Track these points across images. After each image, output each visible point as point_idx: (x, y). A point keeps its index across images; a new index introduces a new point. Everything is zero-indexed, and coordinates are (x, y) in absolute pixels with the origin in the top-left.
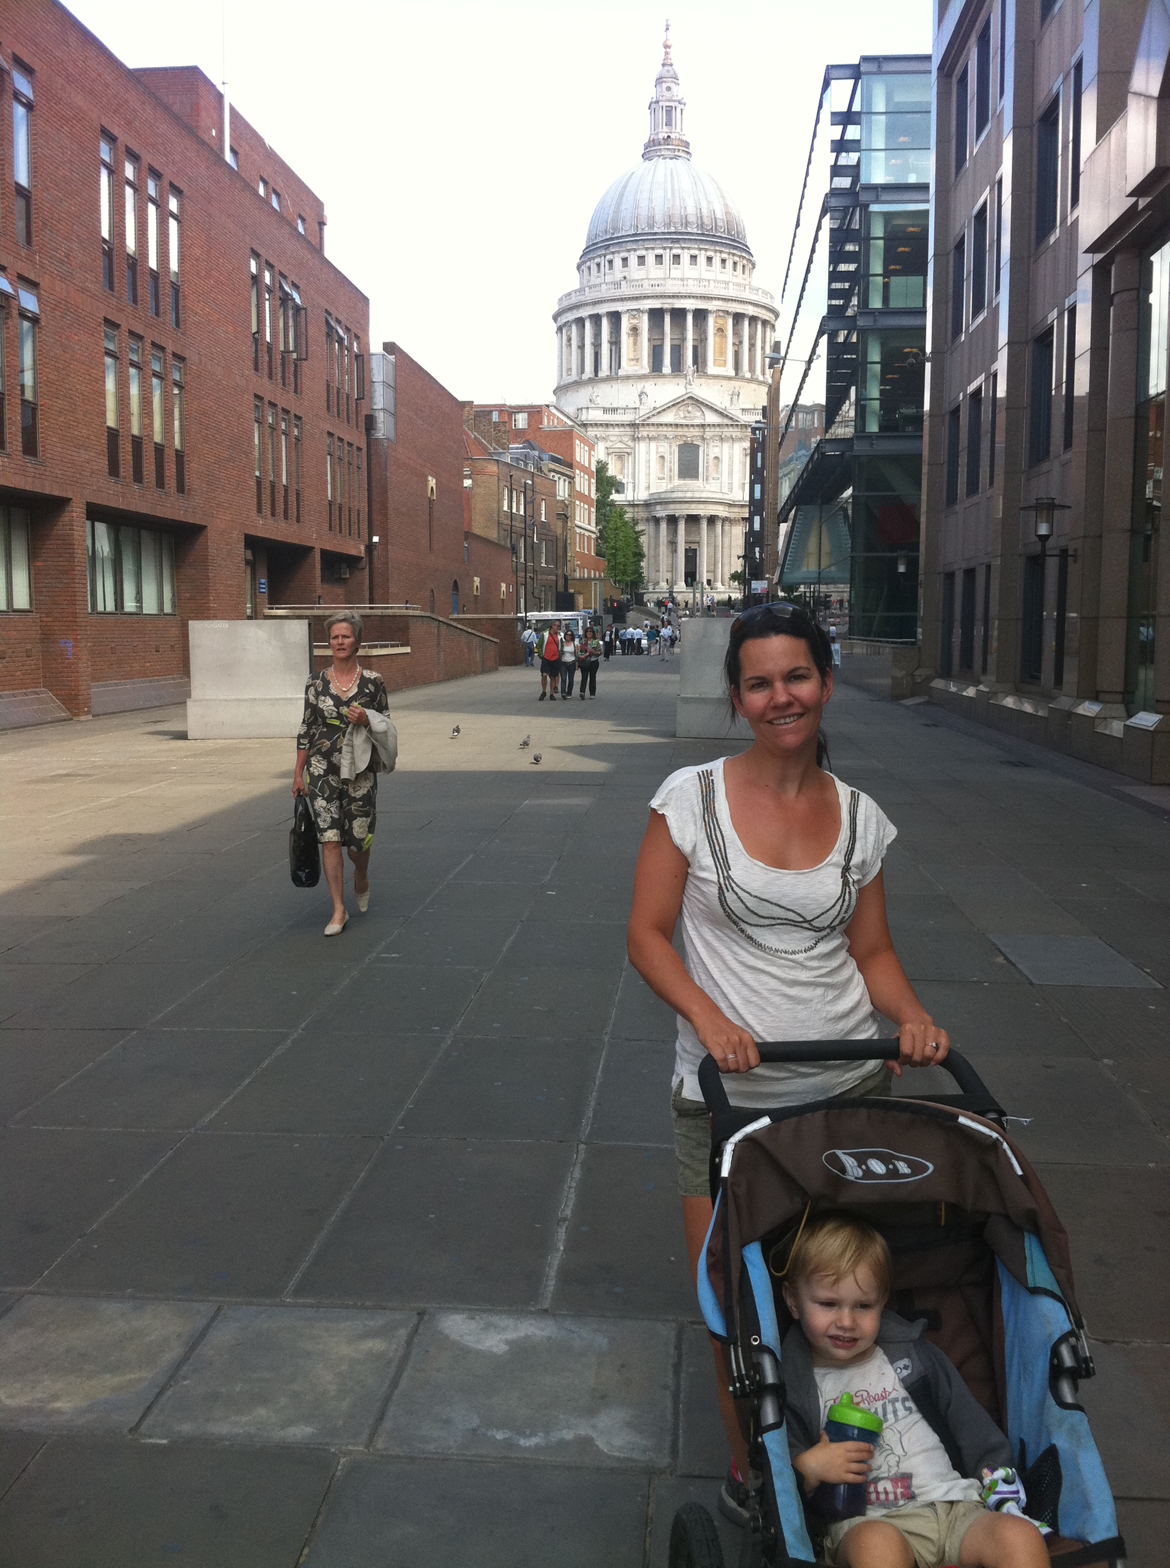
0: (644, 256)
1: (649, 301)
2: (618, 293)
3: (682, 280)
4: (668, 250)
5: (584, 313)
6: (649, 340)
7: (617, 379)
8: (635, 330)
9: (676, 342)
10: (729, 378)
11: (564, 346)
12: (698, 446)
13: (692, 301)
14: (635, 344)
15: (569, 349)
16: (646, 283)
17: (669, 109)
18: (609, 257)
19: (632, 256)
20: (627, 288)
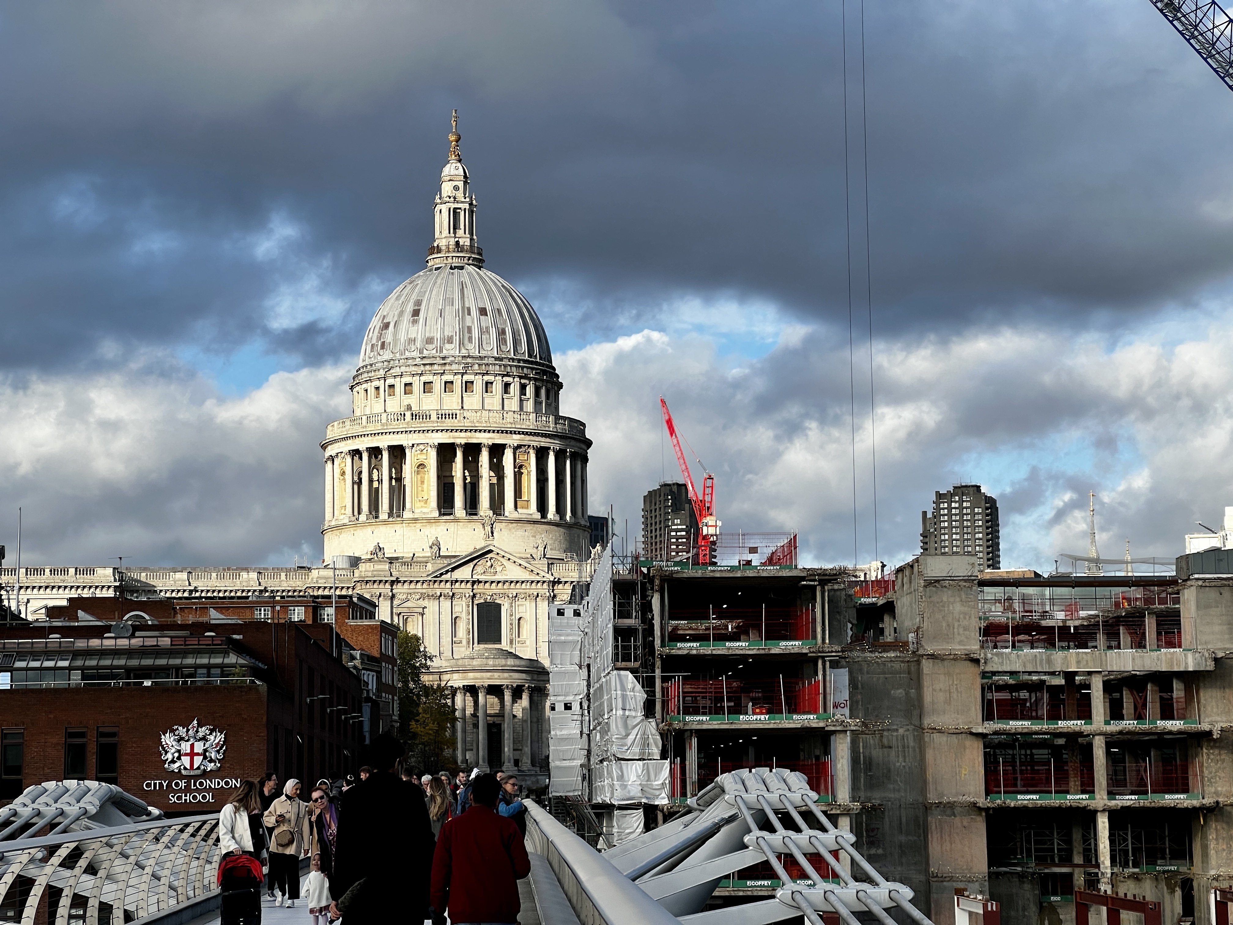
0: (431, 383)
1: (438, 435)
2: (401, 426)
3: (476, 411)
4: (459, 377)
5: (362, 444)
6: (439, 477)
7: (400, 521)
8: (421, 466)
9: (469, 480)
10: (535, 522)
11: (336, 479)
12: (499, 606)
13: (487, 435)
14: (421, 482)
16: (434, 417)
17: (458, 211)
18: (389, 381)
19: (417, 382)
20: (412, 419)
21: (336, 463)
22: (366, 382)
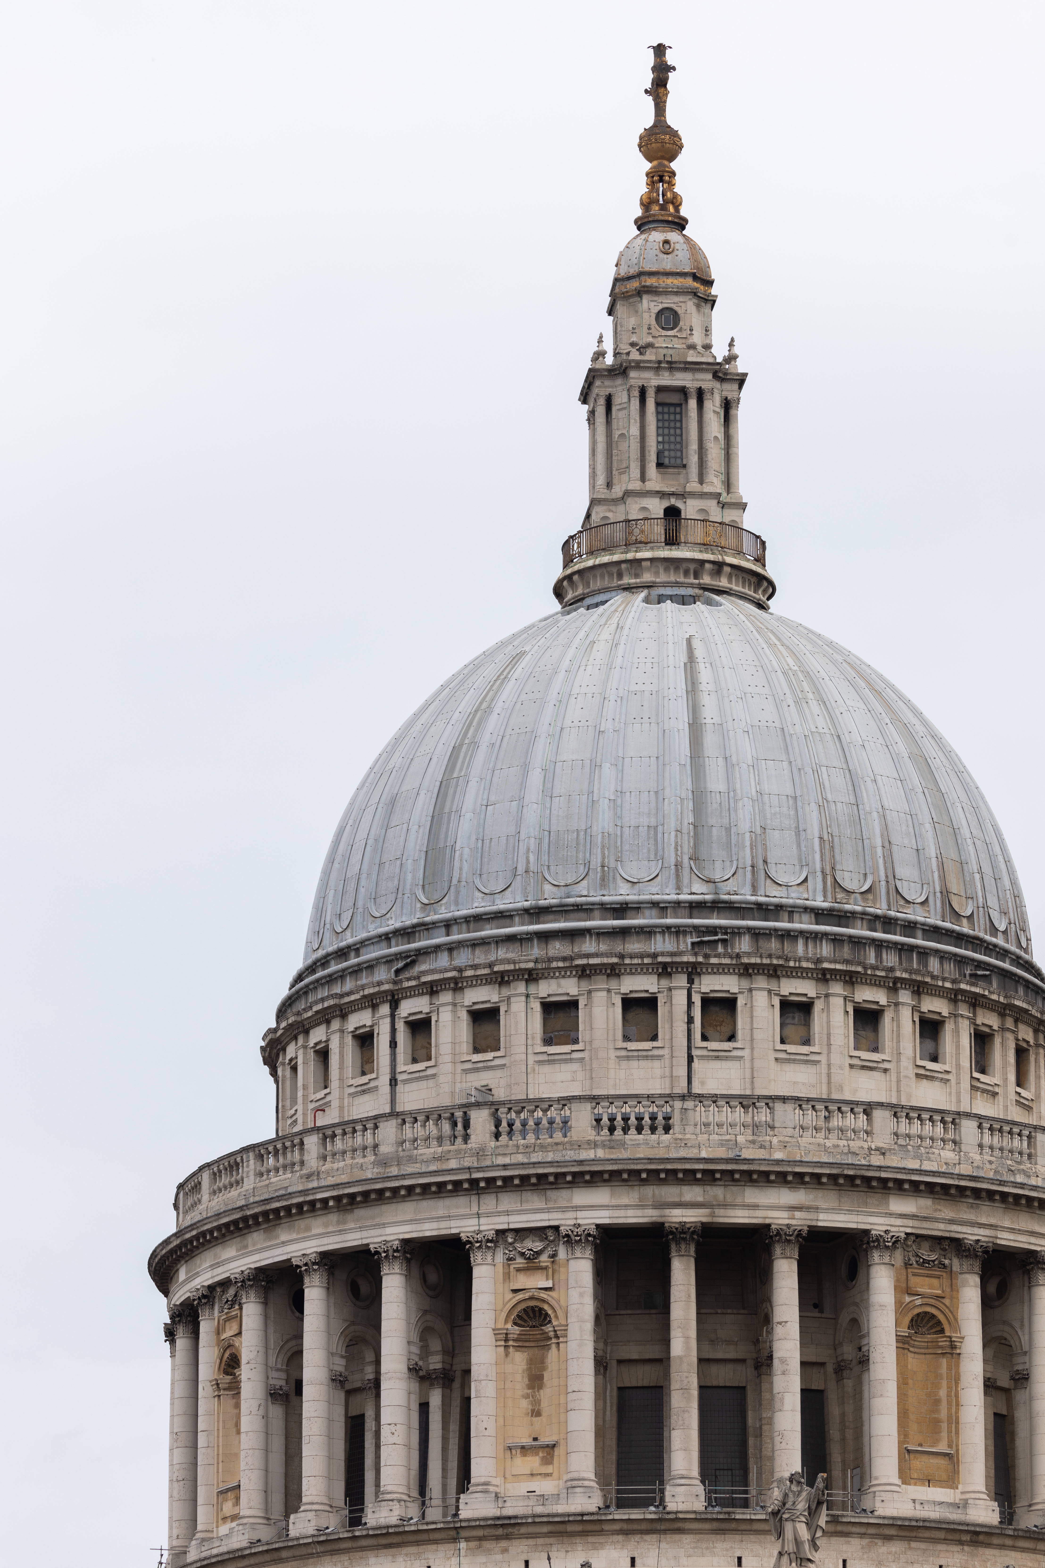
0: (572, 1005)
1: (600, 1196)
2: (454, 1160)
3: (747, 1102)
4: (681, 980)
8: (532, 1315)
9: (723, 1376)
11: (205, 1390)
13: (795, 1194)
14: (536, 1380)
15: (228, 1402)
16: (584, 1117)
17: (675, 398)
18: (410, 1007)
19: (518, 1005)
20: (497, 1135)
21: (206, 1327)
22: (324, 1017)
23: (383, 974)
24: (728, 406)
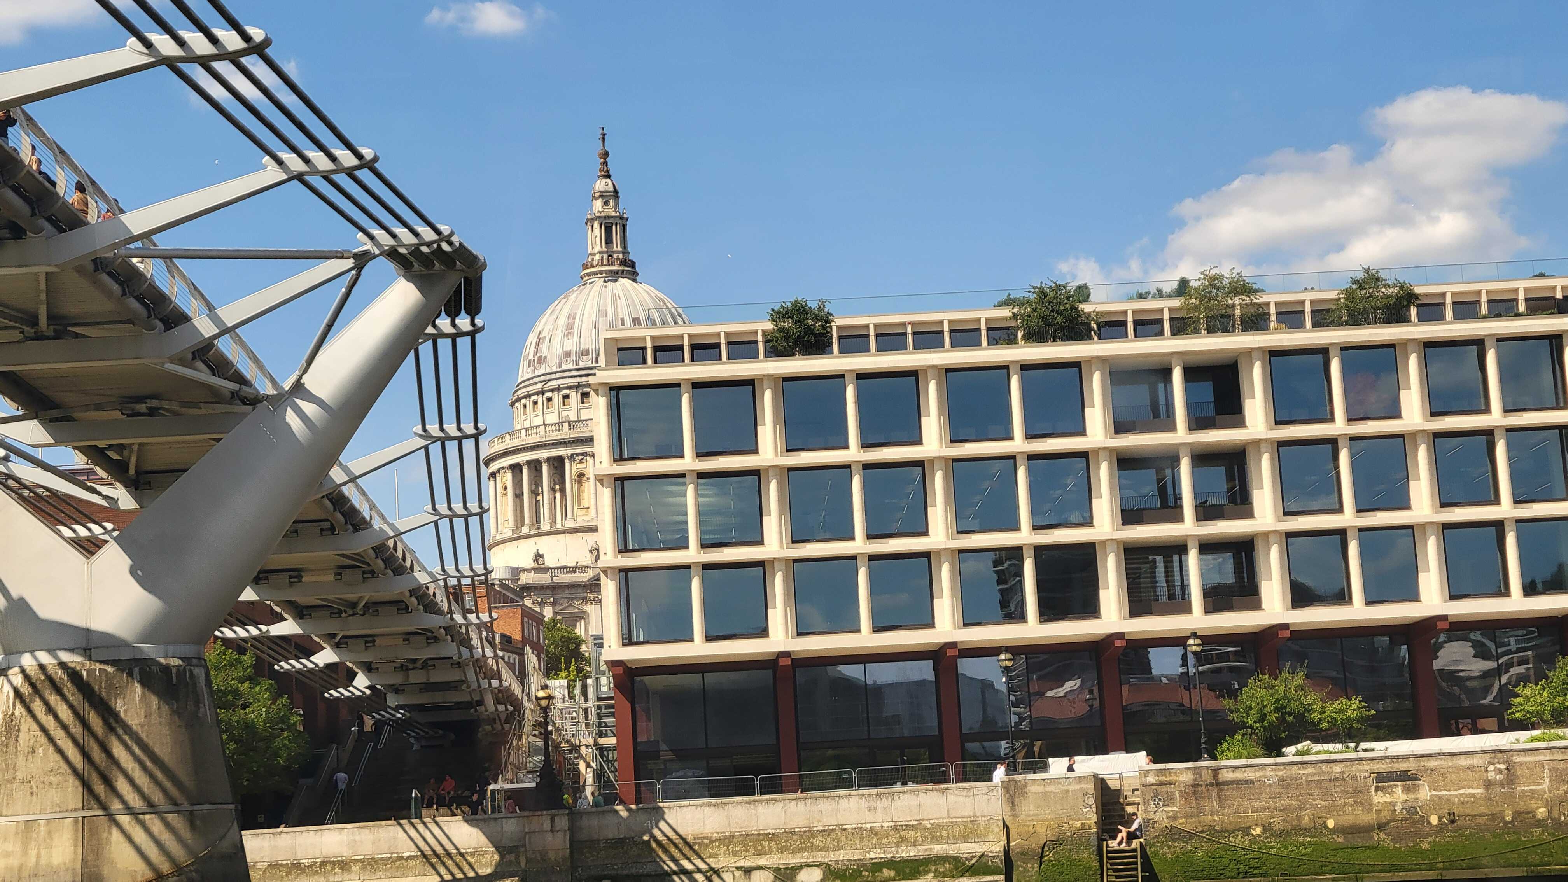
2: (559, 436)
5: (522, 458)
7: (564, 532)
8: (582, 475)
11: (498, 494)
15: (505, 498)
17: (609, 225)
18: (547, 395)
19: (574, 394)
20: (570, 429)
21: (498, 478)
22: (525, 397)
23: (540, 386)
24: (624, 227)
